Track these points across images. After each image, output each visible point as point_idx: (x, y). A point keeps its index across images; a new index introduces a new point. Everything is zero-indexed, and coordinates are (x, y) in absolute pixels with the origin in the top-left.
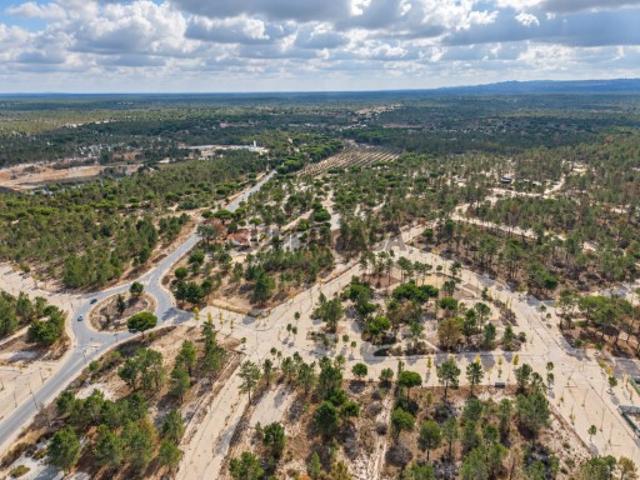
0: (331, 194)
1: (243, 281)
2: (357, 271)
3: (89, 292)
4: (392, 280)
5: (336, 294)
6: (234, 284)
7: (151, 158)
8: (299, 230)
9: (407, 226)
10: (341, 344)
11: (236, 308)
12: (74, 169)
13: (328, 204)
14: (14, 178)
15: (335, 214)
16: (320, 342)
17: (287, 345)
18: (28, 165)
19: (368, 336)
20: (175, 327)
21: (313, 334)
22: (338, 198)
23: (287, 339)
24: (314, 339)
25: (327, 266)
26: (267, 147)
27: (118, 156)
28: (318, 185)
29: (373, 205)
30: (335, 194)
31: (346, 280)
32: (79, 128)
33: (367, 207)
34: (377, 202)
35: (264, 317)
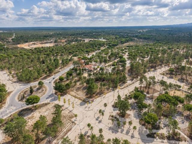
0: (127, 54)
1: (85, 84)
2: (137, 84)
3: (26, 83)
4: (155, 91)
5: (126, 95)
6: (81, 85)
7: (69, 42)
8: (113, 66)
9: (160, 67)
10: (127, 126)
11: (79, 96)
12: (47, 44)
13: (126, 56)
14: (29, 46)
15: (128, 60)
16: (116, 122)
17: (98, 121)
18: (33, 42)
19: (143, 122)
20: (50, 103)
21: (112, 116)
22: (130, 55)
23: (98, 118)
24: (113, 120)
25: (123, 81)
26: (106, 39)
27: (60, 41)
28: (122, 50)
29: (145, 58)
30: (129, 53)
31: (132, 88)
32: (52, 34)
33: (142, 58)
34: (146, 56)
35: (90, 103)
